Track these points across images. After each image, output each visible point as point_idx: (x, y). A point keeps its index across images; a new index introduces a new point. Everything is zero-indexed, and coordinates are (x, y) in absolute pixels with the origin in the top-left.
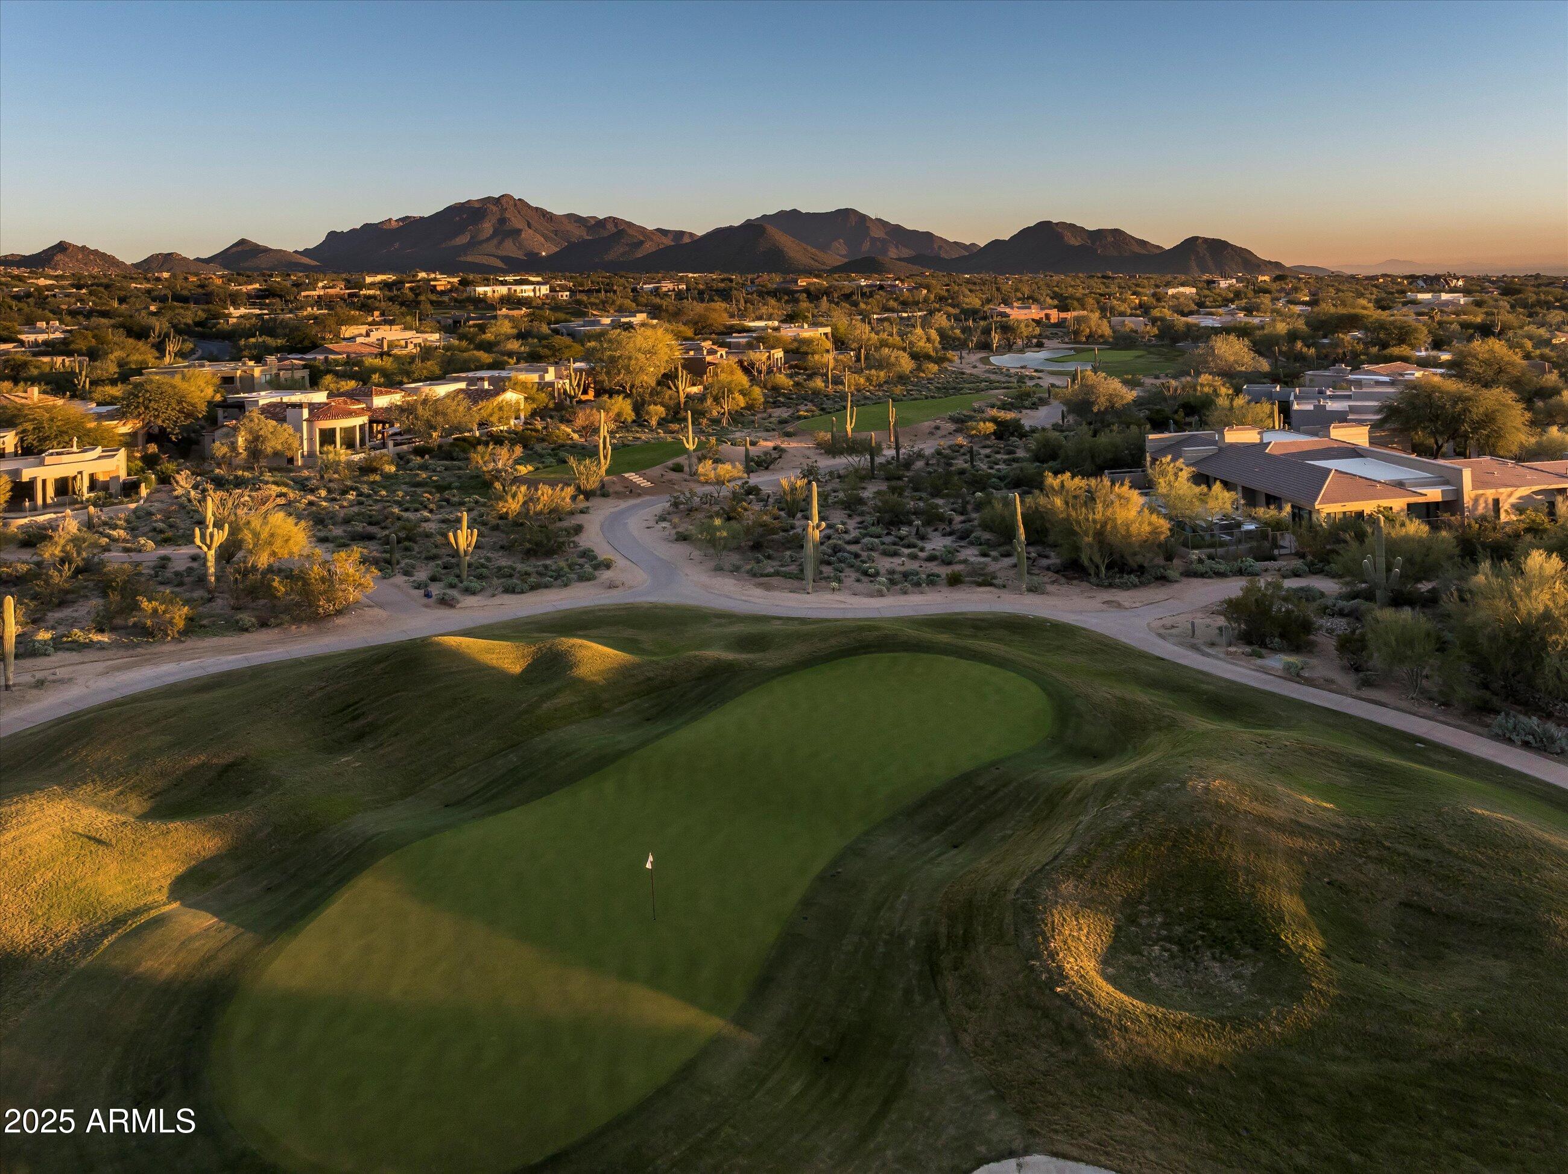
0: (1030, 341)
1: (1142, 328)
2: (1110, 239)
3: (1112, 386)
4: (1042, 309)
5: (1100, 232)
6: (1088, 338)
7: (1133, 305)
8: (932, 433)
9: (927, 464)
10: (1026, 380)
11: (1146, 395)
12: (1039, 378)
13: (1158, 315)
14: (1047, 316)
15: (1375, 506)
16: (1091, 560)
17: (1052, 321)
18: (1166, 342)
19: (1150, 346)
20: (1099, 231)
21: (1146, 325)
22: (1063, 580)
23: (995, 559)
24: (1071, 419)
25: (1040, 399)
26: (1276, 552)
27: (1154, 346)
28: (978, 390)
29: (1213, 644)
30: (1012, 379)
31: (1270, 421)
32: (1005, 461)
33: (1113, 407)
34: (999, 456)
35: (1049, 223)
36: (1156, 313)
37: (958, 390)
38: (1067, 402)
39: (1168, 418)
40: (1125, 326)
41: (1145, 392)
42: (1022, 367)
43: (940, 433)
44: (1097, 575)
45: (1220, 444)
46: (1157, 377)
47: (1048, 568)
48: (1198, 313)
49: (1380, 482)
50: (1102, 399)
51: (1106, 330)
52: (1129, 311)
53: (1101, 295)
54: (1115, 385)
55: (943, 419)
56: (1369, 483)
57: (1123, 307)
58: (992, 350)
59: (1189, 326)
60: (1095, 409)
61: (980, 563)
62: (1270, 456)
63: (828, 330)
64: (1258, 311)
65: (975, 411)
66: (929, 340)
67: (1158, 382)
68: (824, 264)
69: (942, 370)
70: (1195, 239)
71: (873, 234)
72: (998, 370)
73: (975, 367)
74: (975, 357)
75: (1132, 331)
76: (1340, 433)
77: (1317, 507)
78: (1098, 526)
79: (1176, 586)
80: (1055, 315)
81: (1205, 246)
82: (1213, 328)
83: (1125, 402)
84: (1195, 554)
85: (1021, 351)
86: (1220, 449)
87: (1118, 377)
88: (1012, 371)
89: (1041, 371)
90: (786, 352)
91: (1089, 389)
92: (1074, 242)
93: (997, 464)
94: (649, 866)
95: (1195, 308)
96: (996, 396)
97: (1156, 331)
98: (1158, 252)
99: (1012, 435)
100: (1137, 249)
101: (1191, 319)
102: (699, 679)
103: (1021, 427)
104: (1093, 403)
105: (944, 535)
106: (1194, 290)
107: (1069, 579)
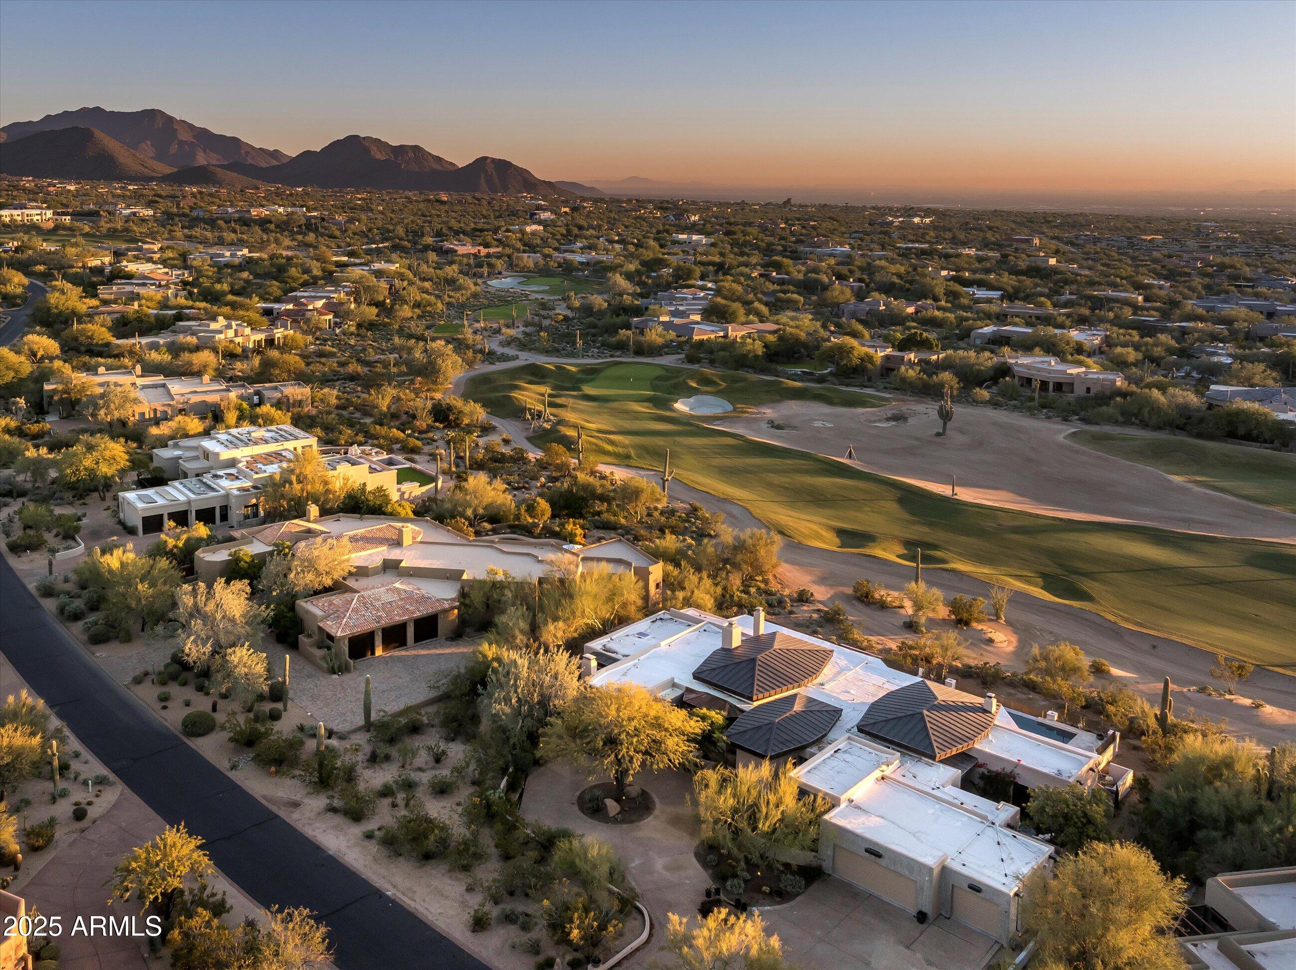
2: (411, 154)
18: (566, 272)
20: (402, 146)
54: (599, 301)
70: (485, 158)
71: (180, 137)
76: (693, 317)
81: (493, 166)
89: (525, 290)
92: (380, 156)
100: (434, 165)
106: (542, 227)
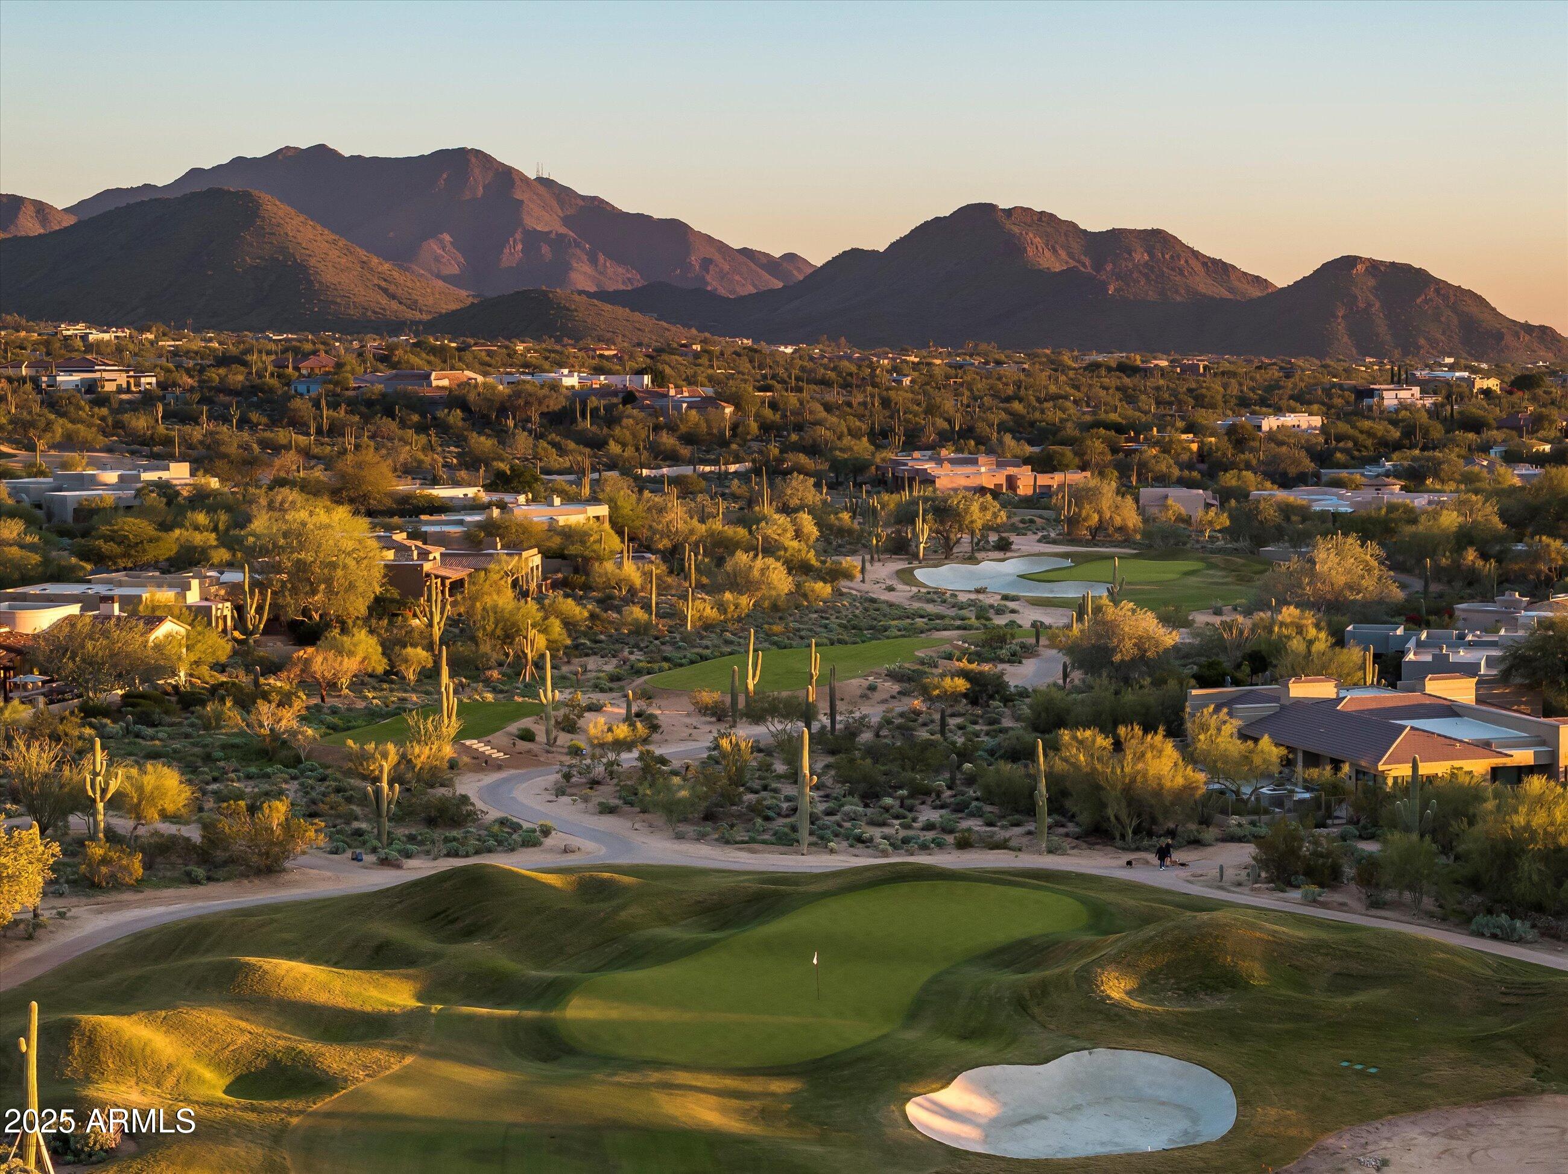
0: (984, 537)
1: (1199, 513)
2: (1141, 256)
3: (1144, 624)
4: (1000, 465)
5: (1116, 237)
6: (1095, 531)
7: (1185, 457)
8: (864, 696)
9: (877, 735)
10: (991, 613)
11: (1197, 641)
12: (1013, 611)
13: (1234, 483)
14: (1011, 481)
15: (1449, 767)
16: (1117, 818)
17: (1021, 491)
18: (1243, 544)
19: (1213, 552)
20: (1114, 233)
21: (1208, 506)
22: (1084, 846)
23: (1003, 827)
24: (1077, 676)
25: (1023, 646)
26: (1329, 822)
27: (1220, 551)
28: (913, 631)
29: (1239, 884)
30: (964, 613)
31: (1360, 674)
32: (987, 734)
33: (1143, 657)
34: (977, 727)
35: (990, 208)
36: (1229, 479)
37: (879, 632)
38: (1071, 650)
39: (1224, 674)
40: (1166, 508)
41: (1195, 635)
42: (978, 591)
43: (877, 696)
44: (1123, 837)
45: (1283, 701)
46: (1218, 612)
47: (1067, 835)
48: (1316, 480)
49: (1461, 741)
50: (1129, 644)
51: (1129, 516)
52: (1176, 472)
53: (1119, 429)
54: (1148, 623)
55: (878, 675)
56: (1448, 741)
57: (1165, 465)
58: (916, 556)
59: (1287, 510)
60: (1117, 658)
61: (986, 832)
62: (1344, 715)
63: (603, 510)
64: (1436, 476)
65: (923, 663)
66: (798, 535)
67: (1217, 620)
68: (413, 305)
69: (838, 593)
70: (1350, 262)
71: (530, 222)
72: (936, 596)
73: (891, 589)
74: (885, 570)
75: (1180, 519)
76: (1437, 687)
77: (1381, 768)
78: (1127, 781)
79: (1210, 849)
80: (1027, 481)
81: (1371, 282)
82: (1336, 516)
83: (1161, 649)
84: (1234, 820)
85: (971, 559)
86: (1283, 708)
87: (1152, 610)
88: (963, 598)
89: (1014, 599)
90: (546, 555)
91: (1106, 629)
92: (1052, 262)
93: (978, 737)
94: (815, 961)
95: (1309, 465)
96: (949, 641)
97: (1225, 520)
98: (1256, 293)
99: (992, 697)
100: (1205, 286)
101: (1296, 496)
102: (749, 901)
103: (1006, 685)
104: (1114, 650)
105: (935, 808)
106: (1317, 421)
107: (1091, 845)
